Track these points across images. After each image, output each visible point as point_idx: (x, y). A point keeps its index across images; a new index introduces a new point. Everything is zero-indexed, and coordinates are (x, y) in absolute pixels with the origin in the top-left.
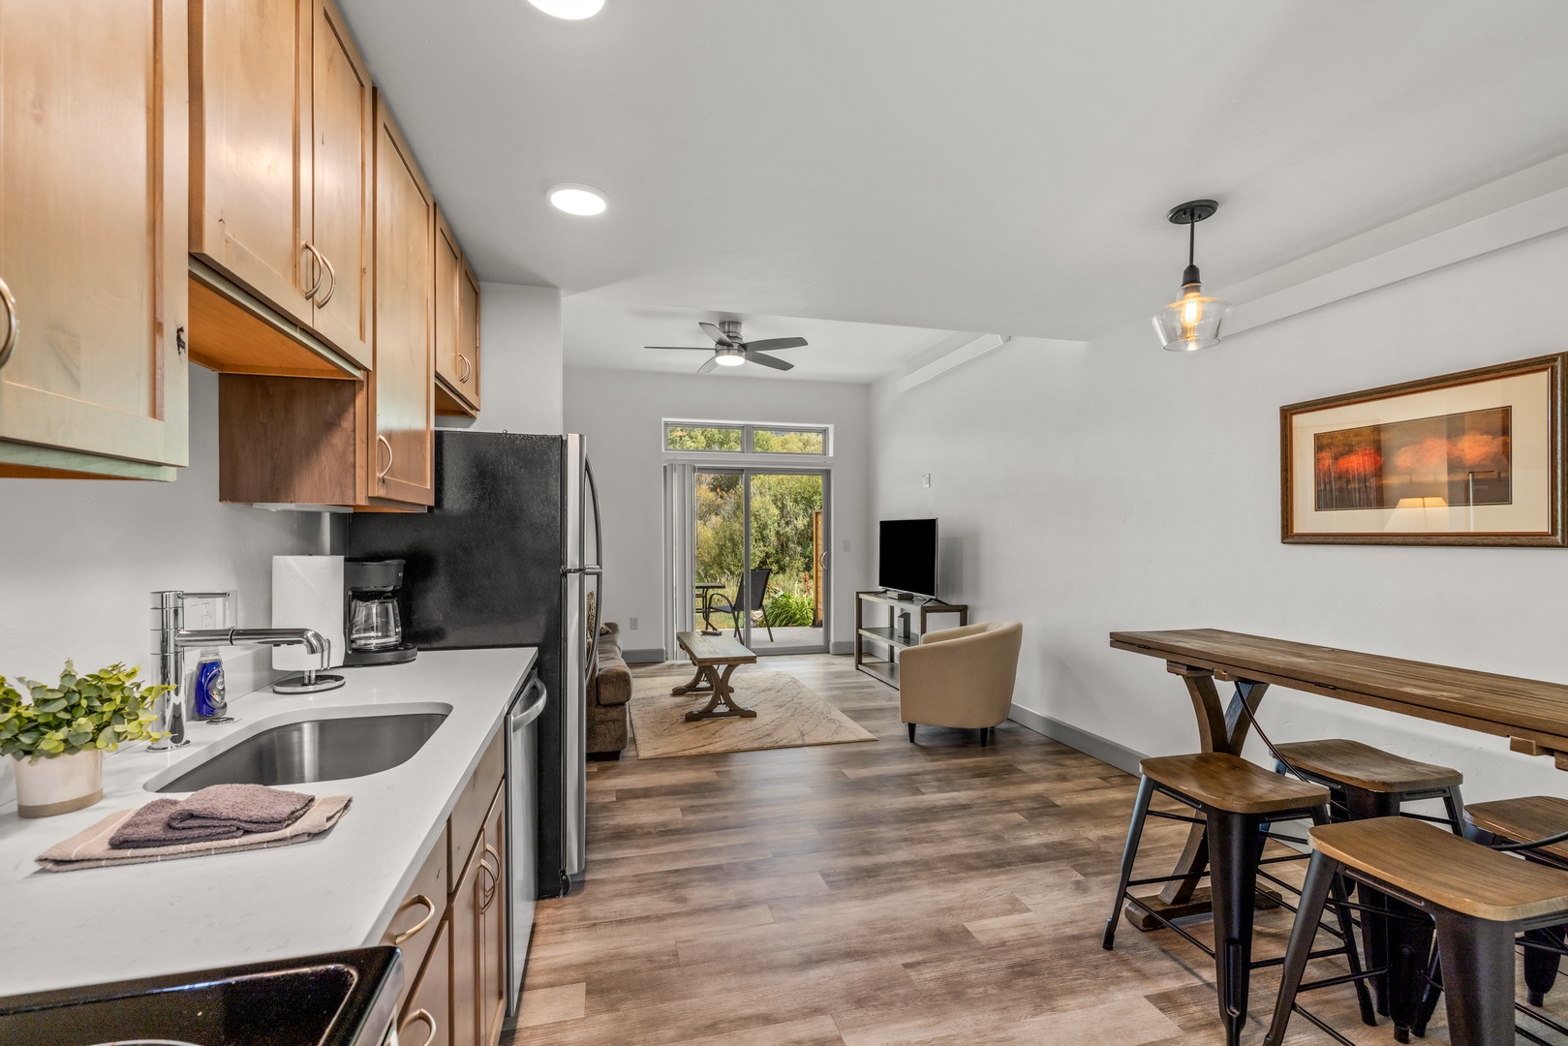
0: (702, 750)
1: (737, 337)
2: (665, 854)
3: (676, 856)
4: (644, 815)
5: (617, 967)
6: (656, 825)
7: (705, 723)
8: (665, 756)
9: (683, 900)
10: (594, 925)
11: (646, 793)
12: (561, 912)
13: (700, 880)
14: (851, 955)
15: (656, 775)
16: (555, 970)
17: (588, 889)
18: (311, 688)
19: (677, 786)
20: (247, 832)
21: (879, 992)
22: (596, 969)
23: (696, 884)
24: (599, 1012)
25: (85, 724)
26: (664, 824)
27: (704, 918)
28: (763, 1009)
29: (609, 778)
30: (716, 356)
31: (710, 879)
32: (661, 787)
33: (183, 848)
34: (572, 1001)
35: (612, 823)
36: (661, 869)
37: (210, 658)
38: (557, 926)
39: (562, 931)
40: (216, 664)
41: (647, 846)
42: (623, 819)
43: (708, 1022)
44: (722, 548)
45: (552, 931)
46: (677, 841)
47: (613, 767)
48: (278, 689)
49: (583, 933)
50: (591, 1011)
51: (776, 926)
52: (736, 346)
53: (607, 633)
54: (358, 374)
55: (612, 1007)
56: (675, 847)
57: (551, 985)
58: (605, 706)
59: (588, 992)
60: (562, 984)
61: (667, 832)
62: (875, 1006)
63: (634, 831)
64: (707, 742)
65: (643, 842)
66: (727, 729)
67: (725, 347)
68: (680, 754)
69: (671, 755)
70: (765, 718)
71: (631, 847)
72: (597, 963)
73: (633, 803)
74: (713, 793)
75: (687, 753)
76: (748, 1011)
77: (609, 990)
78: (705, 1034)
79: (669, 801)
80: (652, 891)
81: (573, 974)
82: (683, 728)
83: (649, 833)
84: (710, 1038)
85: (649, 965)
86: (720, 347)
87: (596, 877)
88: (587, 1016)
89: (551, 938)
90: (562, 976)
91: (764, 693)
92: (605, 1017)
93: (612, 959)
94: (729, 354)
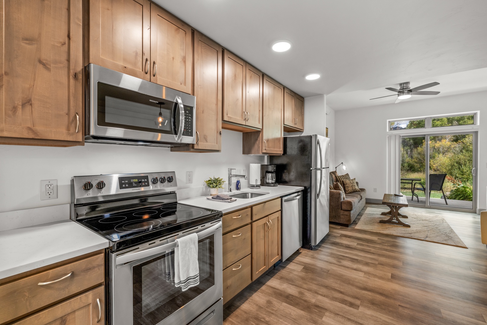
0: (378, 231)
1: (407, 88)
2: (343, 251)
3: (346, 253)
4: (345, 242)
5: (312, 267)
6: (346, 245)
7: (387, 224)
8: (364, 230)
9: (340, 262)
10: (314, 258)
11: (350, 237)
12: (308, 253)
13: (348, 260)
14: (381, 294)
15: (356, 234)
16: (300, 262)
17: (318, 251)
18: (255, 188)
19: (361, 238)
20: (223, 200)
21: (382, 305)
22: (308, 265)
23: (347, 260)
24: (303, 272)
25: (215, 184)
26: (349, 245)
27: (343, 268)
28: (342, 290)
29: (342, 231)
30: (398, 97)
31: (351, 261)
32: (356, 237)
33: (217, 200)
34: (300, 268)
35: (334, 240)
36: (339, 254)
37: (238, 180)
38: (306, 255)
39: (306, 256)
40: (239, 181)
41: (340, 248)
42: (338, 240)
43: (326, 286)
44: (452, 166)
45: (304, 255)
46: (350, 250)
47: (345, 228)
48: (251, 187)
49: (310, 258)
50: (302, 271)
51: (363, 278)
52: (406, 92)
53: (359, 191)
54: (259, 130)
55: (306, 273)
56: (348, 251)
57: (297, 264)
58: (344, 210)
59: (303, 268)
60: (299, 264)
61: (348, 247)
62: (378, 307)
63: (339, 244)
64: (382, 230)
65: (339, 247)
66: (393, 228)
67: (402, 93)
68: (369, 230)
69: (366, 230)
70: (413, 228)
71: (335, 247)
72: (309, 264)
73: (344, 238)
74: (372, 243)
75: (372, 231)
76: (337, 289)
77: (308, 270)
78: (323, 287)
79: (355, 241)
80: (333, 257)
81: (303, 264)
82: (376, 224)
83: (343, 246)
84: (324, 288)
85: (320, 270)
86: (399, 93)
87: (321, 249)
88: (300, 271)
89: (303, 256)
90: (300, 263)
91: (422, 221)
92: (304, 273)
93: (313, 265)
94: (403, 95)
